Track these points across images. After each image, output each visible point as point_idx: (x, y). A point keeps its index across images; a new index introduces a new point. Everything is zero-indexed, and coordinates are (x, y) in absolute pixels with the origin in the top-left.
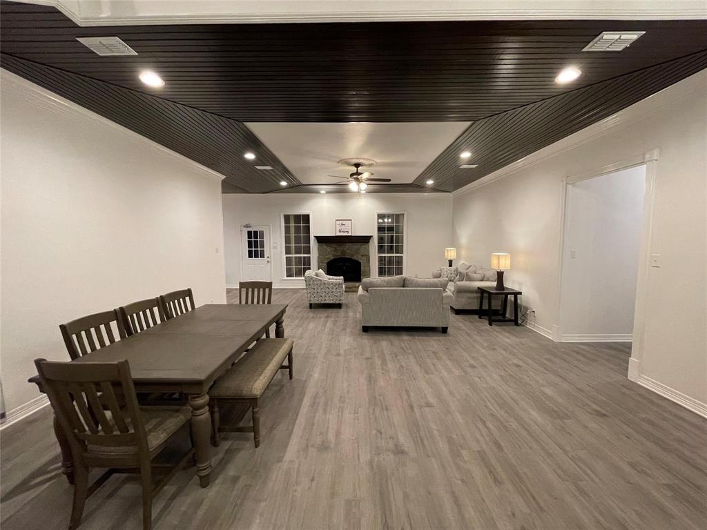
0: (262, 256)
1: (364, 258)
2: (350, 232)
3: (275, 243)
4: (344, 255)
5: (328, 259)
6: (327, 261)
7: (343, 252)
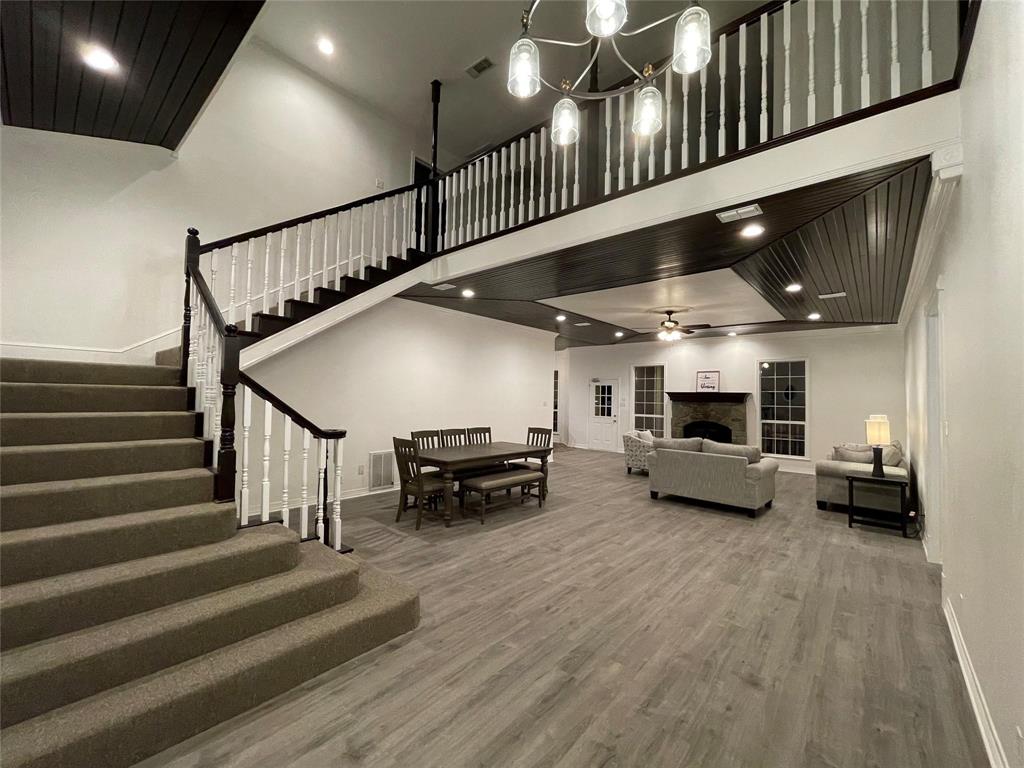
0: (609, 414)
1: (737, 424)
2: (716, 388)
3: (625, 399)
4: (707, 418)
5: (685, 421)
6: (682, 425)
7: (706, 415)
